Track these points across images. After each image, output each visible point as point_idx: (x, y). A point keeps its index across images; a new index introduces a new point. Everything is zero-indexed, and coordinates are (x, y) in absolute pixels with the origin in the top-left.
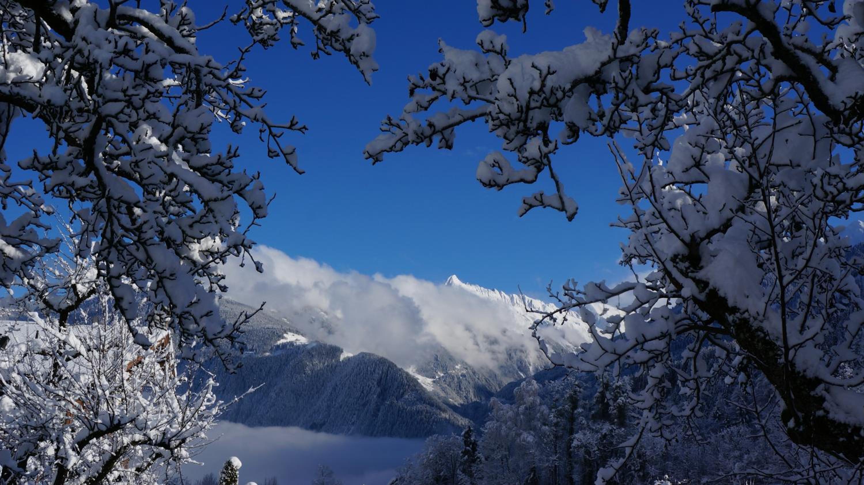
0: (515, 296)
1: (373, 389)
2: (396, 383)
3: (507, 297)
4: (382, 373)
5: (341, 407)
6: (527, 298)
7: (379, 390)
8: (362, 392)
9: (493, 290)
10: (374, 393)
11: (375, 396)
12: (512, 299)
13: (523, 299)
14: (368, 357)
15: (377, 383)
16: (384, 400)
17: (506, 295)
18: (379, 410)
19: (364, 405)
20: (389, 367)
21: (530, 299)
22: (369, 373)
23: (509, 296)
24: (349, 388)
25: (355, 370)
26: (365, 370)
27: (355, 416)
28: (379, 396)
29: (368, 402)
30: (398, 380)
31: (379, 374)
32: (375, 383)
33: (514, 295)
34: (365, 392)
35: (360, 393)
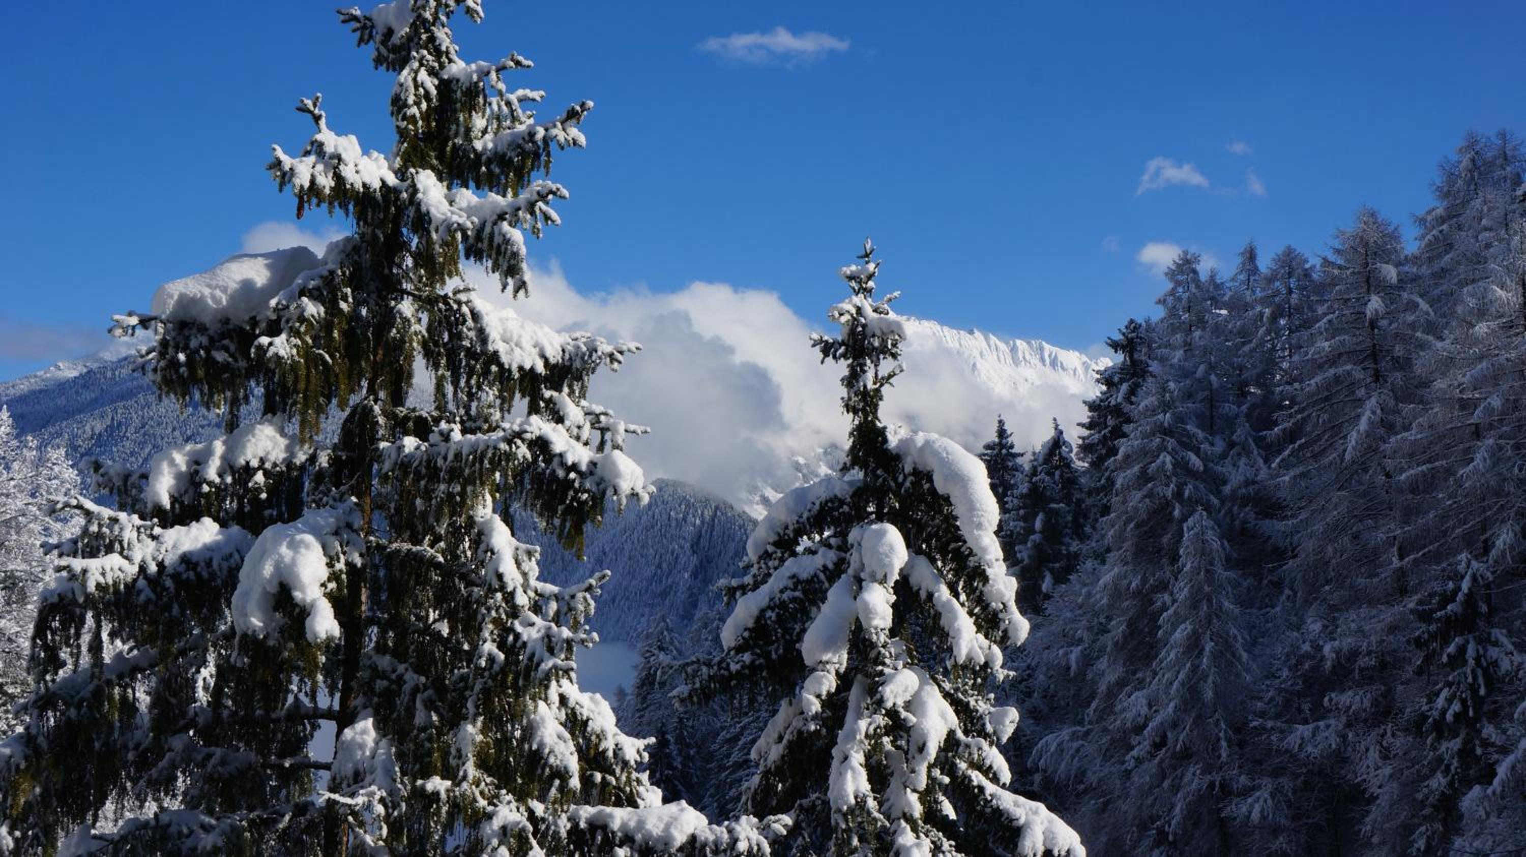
0: (1021, 344)
1: (683, 560)
2: (732, 546)
3: (1002, 346)
4: (703, 522)
5: (614, 601)
6: (1047, 347)
7: (694, 560)
8: (659, 566)
9: (971, 332)
10: (685, 569)
11: (686, 575)
12: (1014, 350)
13: (1041, 349)
14: (671, 489)
15: (692, 546)
16: (707, 581)
17: (998, 343)
18: (695, 605)
19: (664, 595)
20: (717, 508)
21: (1055, 349)
22: (674, 524)
23: (1007, 343)
24: (630, 558)
25: (645, 518)
26: (664, 517)
27: (643, 620)
28: (695, 575)
29: (671, 587)
30: (737, 539)
31: (694, 525)
32: (687, 545)
33: (1018, 342)
34: (665, 566)
35: (653, 568)
